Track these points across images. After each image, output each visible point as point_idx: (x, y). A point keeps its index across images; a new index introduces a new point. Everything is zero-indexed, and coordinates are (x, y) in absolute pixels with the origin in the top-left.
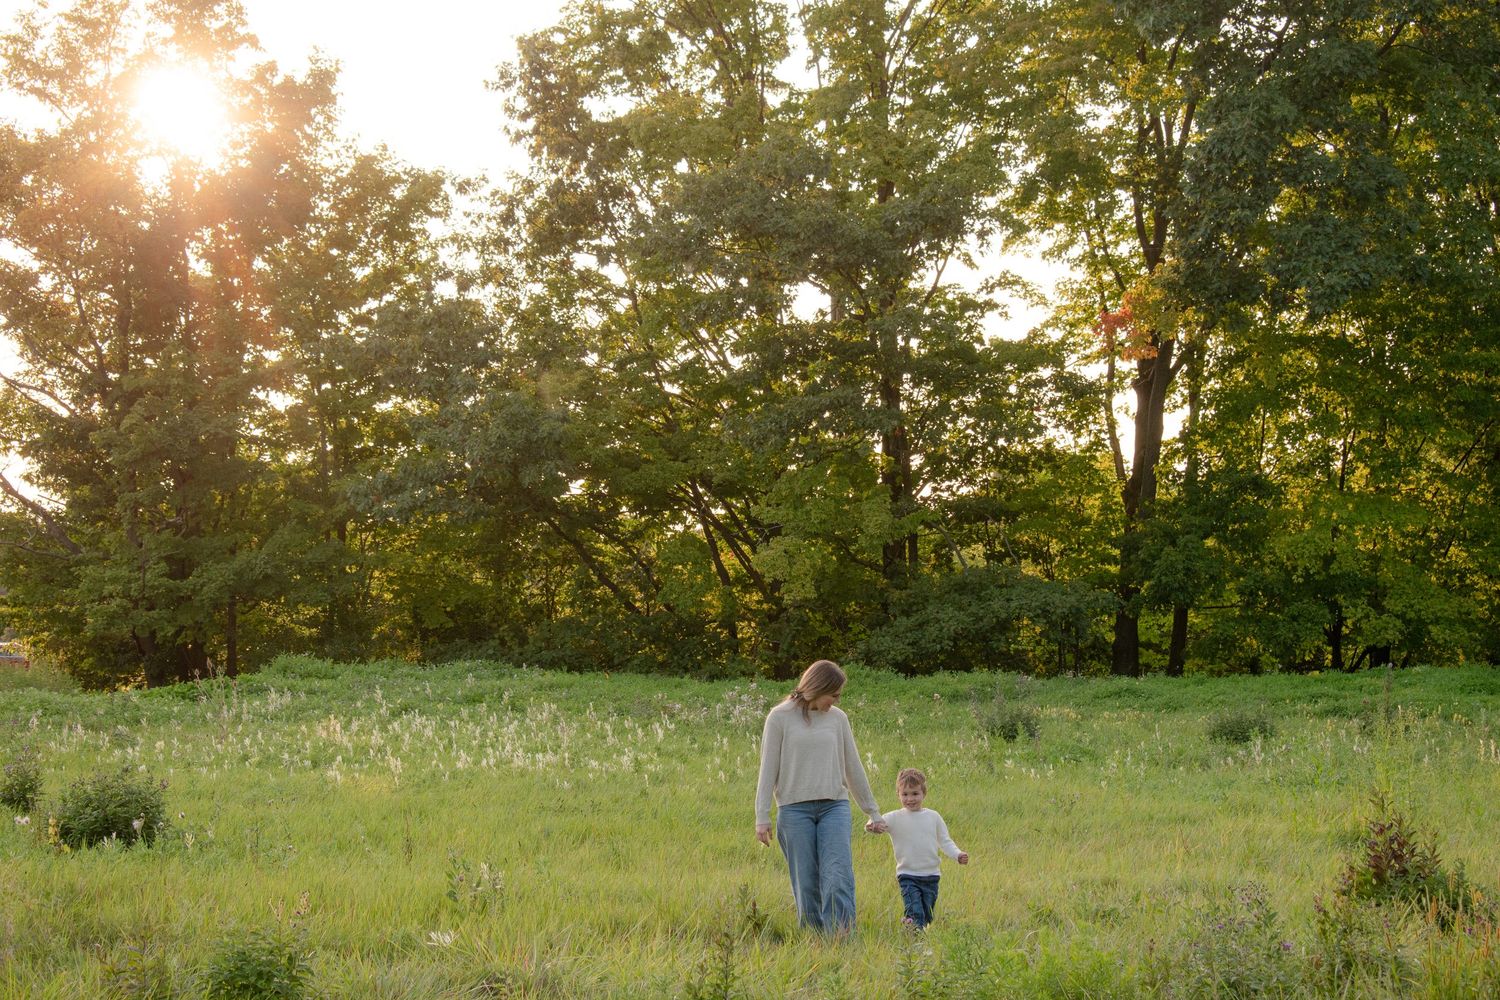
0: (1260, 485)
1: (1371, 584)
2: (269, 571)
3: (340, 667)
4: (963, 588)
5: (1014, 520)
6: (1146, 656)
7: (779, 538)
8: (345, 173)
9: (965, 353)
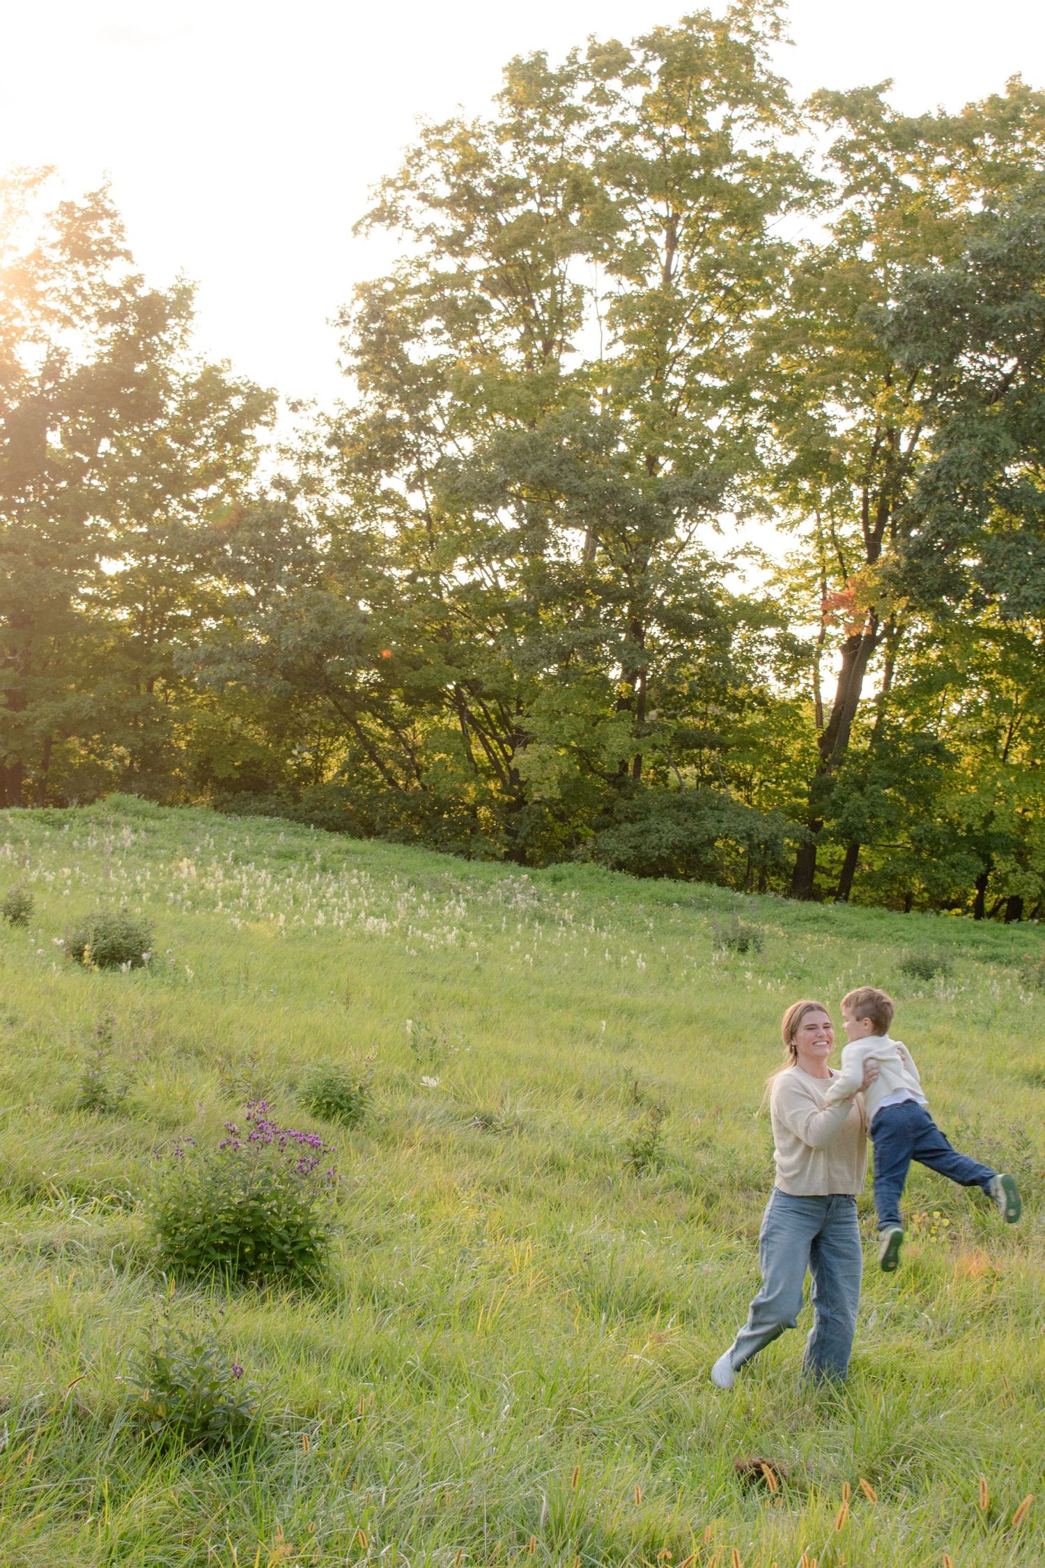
0: (938, 750)
1: (1020, 845)
2: (94, 714)
3: (166, 810)
4: (680, 806)
5: (726, 751)
6: (820, 879)
7: (535, 745)
8: (193, 379)
9: (707, 608)
